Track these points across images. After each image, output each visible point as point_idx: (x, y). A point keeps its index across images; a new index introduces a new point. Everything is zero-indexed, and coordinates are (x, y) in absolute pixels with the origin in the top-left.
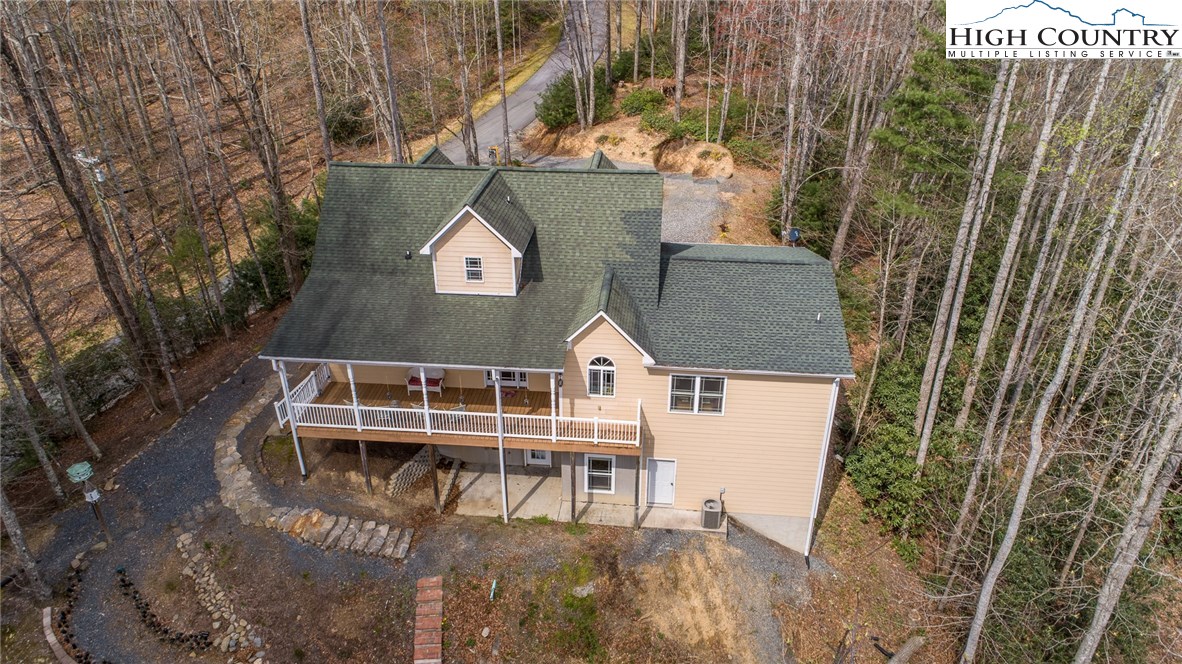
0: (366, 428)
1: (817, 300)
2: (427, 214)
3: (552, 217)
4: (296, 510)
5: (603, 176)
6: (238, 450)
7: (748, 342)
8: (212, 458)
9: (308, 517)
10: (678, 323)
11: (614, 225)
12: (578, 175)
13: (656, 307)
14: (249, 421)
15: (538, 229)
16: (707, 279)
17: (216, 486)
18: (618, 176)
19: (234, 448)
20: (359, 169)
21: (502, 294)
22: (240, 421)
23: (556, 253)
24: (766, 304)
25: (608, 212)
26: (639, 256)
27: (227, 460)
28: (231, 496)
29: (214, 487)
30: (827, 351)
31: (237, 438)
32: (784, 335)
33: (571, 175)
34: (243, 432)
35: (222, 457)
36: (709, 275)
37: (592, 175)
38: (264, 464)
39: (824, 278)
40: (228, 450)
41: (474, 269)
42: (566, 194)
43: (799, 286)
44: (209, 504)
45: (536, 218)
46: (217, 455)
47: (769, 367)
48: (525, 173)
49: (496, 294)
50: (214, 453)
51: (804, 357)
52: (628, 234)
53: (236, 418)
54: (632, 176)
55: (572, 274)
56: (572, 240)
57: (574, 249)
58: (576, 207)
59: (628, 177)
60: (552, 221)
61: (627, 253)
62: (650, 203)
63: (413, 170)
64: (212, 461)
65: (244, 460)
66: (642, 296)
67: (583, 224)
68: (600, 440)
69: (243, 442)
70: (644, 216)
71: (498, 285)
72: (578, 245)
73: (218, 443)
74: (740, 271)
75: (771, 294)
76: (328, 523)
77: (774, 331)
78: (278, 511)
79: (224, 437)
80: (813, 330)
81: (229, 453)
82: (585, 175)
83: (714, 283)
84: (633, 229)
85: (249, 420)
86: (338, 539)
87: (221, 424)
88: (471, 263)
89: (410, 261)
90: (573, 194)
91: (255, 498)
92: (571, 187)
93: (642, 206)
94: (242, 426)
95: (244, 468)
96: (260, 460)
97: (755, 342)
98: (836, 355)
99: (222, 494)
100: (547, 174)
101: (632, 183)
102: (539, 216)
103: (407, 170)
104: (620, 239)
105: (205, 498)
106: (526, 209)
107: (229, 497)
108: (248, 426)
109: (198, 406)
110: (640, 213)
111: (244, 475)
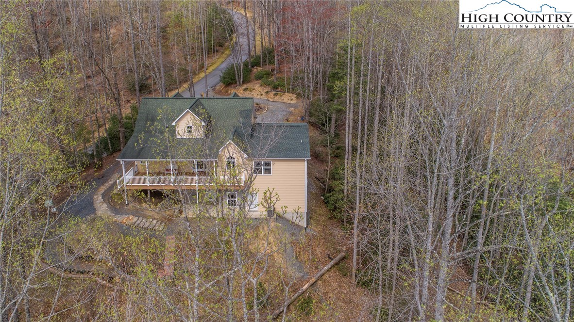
0: (151, 184)
1: (302, 137)
4: (124, 216)
5: (233, 99)
6: (102, 198)
9: (128, 218)
11: (237, 115)
12: (225, 100)
17: (95, 209)
21: (199, 138)
22: (103, 189)
25: (235, 111)
27: (98, 201)
28: (100, 212)
29: (94, 210)
34: (104, 193)
35: (96, 201)
38: (112, 202)
39: (305, 130)
40: (98, 198)
41: (190, 130)
42: (221, 106)
44: (92, 215)
46: (94, 200)
48: (208, 99)
49: (197, 138)
52: (241, 118)
53: (101, 188)
56: (223, 120)
57: (223, 123)
58: (224, 110)
59: (242, 100)
61: (241, 123)
62: (248, 108)
64: (93, 202)
65: (104, 201)
67: (227, 115)
69: (103, 196)
72: (225, 122)
73: (94, 197)
76: (135, 219)
78: (117, 216)
79: (97, 195)
80: (300, 146)
82: (228, 99)
84: (243, 116)
85: (106, 189)
86: (139, 224)
87: (96, 190)
90: (223, 106)
91: (109, 212)
93: (246, 109)
95: (105, 204)
96: (110, 201)
97: (281, 150)
98: (306, 152)
99: (97, 212)
100: (215, 99)
101: (243, 102)
104: (239, 119)
105: (90, 214)
106: (208, 110)
107: (99, 213)
108: (105, 191)
110: (245, 111)
111: (105, 206)
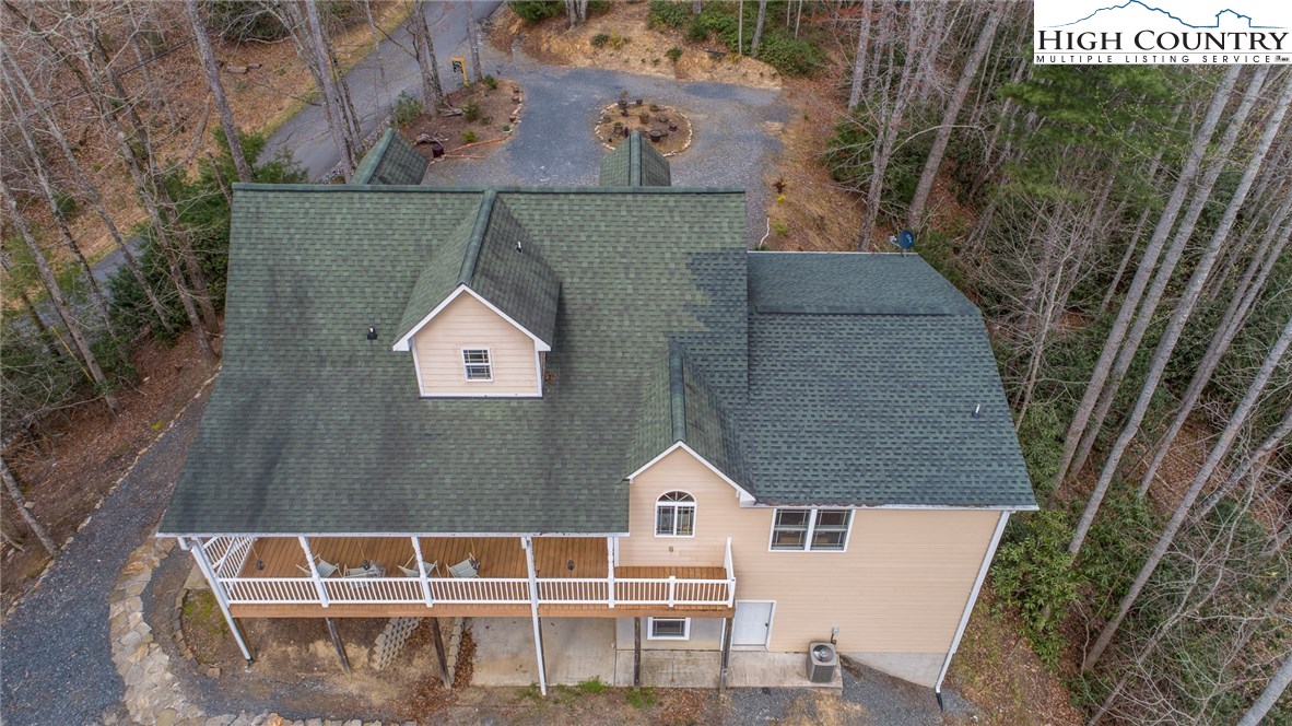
0: (334, 601)
1: (970, 378)
2: (394, 266)
3: (585, 265)
4: (243, 718)
5: (656, 197)
6: (146, 618)
7: (883, 456)
8: (107, 633)
10: (780, 428)
11: (677, 276)
12: (619, 197)
13: (744, 401)
14: (157, 564)
15: (565, 286)
16: (811, 346)
17: (117, 685)
18: (678, 197)
19: (140, 615)
20: (281, 195)
21: (520, 395)
22: (144, 564)
23: (594, 322)
24: (899, 388)
25: (668, 255)
26: (716, 323)
27: (130, 637)
28: (143, 701)
30: (995, 464)
31: (142, 596)
32: (931, 440)
33: (608, 197)
34: (150, 584)
35: (122, 632)
36: (814, 338)
37: (640, 197)
38: (187, 641)
39: (974, 337)
40: (130, 617)
41: (477, 363)
42: (603, 228)
43: (941, 354)
44: (112, 719)
45: (562, 267)
46: (114, 630)
47: (918, 499)
48: (540, 197)
49: (513, 395)
50: (110, 624)
51: (963, 478)
52: (698, 289)
53: (137, 560)
54: (699, 198)
55: (620, 354)
56: (617, 302)
57: (621, 315)
58: (620, 249)
59: (693, 199)
60: (585, 272)
61: (699, 318)
62: (728, 240)
63: (367, 195)
64: (108, 640)
65: (155, 636)
66: (724, 384)
67: (632, 276)
68: (677, 602)
69: (151, 605)
70: (720, 261)
71: (515, 384)
72: (627, 309)
73: (113, 608)
74: (856, 330)
75: (904, 368)
77: (917, 435)
79: (122, 596)
80: (970, 429)
81: (132, 625)
82: (629, 197)
83: (822, 353)
84: (706, 282)
85: (156, 561)
87: (115, 568)
88: (472, 357)
89: (375, 342)
90: (612, 228)
91: (179, 702)
92: (609, 218)
93: (718, 245)
94: (146, 576)
95: (157, 650)
96: (180, 635)
97: (892, 456)
98: (1008, 473)
99: (128, 699)
100: (572, 196)
101: (700, 209)
102: (565, 264)
103: (357, 195)
104: (688, 297)
105: (102, 709)
106: (545, 254)
107: (139, 704)
108: (156, 573)
109: (78, 537)
110: (715, 256)
111: (159, 661)
